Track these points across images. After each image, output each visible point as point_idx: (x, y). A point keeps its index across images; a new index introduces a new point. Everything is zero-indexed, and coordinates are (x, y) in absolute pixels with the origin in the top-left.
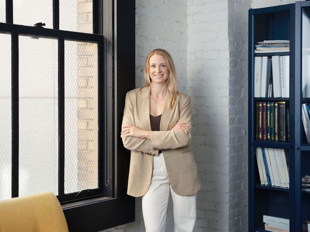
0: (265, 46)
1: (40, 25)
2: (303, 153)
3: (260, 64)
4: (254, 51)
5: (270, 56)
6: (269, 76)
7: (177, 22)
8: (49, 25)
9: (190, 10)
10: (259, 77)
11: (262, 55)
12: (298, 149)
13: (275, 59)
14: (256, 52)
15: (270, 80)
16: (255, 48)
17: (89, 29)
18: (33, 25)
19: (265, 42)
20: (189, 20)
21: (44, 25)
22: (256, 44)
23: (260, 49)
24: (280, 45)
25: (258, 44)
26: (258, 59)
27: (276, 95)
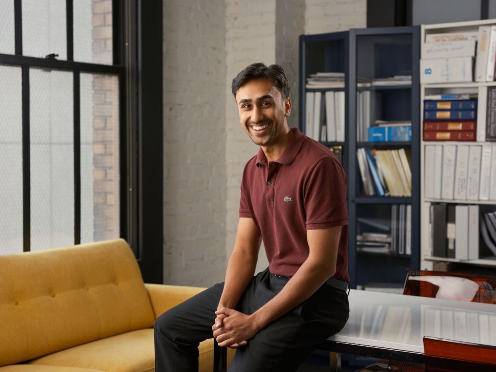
0: (319, 80)
1: (52, 57)
2: (359, 206)
3: (313, 102)
4: (305, 86)
5: (323, 91)
6: (323, 117)
7: (214, 49)
8: (63, 56)
9: (230, 34)
10: (311, 117)
11: (314, 91)
12: (353, 201)
13: (329, 95)
14: (308, 87)
15: (324, 121)
16: (307, 82)
17: (107, 59)
18: (44, 57)
19: (320, 75)
20: (229, 47)
21: (57, 55)
22: (308, 76)
23: (312, 84)
24: (334, 80)
25: (310, 77)
26: (309, 96)
27: (331, 139)
